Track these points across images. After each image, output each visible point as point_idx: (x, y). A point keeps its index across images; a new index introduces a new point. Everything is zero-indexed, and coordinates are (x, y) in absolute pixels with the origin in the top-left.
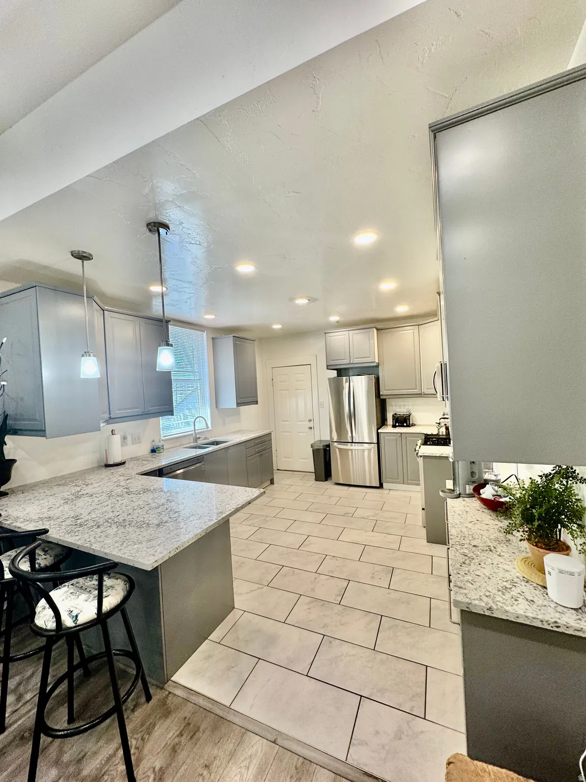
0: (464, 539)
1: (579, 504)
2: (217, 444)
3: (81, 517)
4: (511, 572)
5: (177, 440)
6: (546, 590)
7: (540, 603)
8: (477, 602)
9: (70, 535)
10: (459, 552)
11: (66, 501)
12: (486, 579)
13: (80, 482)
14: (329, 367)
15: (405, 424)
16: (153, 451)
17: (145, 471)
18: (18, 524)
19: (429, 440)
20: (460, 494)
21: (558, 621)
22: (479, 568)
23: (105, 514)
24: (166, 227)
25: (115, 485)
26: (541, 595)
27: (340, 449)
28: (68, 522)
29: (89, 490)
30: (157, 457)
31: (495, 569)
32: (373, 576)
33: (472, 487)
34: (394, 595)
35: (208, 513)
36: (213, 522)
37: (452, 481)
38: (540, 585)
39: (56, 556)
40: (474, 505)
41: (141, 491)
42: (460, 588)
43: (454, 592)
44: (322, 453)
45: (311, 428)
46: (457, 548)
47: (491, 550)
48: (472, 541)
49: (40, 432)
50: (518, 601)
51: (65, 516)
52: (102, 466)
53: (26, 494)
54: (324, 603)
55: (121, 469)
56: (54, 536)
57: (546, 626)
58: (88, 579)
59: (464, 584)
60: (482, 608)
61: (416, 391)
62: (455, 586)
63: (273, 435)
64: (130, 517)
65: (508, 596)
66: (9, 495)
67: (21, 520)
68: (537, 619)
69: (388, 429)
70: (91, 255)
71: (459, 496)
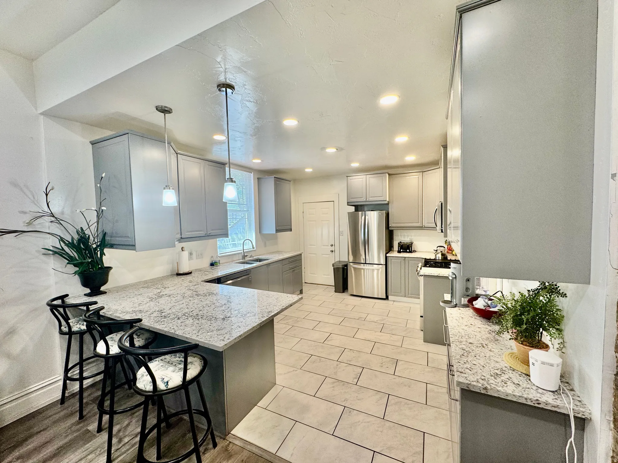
0: (462, 338)
1: (559, 313)
2: (260, 262)
3: (164, 311)
4: (500, 363)
5: (230, 257)
6: (529, 378)
7: (525, 385)
8: (475, 383)
9: (158, 324)
10: (459, 347)
11: (151, 299)
12: (482, 368)
13: (160, 286)
14: (349, 204)
15: (408, 251)
16: (212, 264)
17: (208, 279)
18: (118, 315)
19: (428, 263)
20: (456, 304)
21: (539, 399)
22: (475, 359)
23: (182, 310)
24: (232, 87)
25: (186, 289)
26: (525, 381)
27: (355, 268)
28: (155, 314)
29: (167, 292)
30: (215, 270)
31: (488, 361)
32: (382, 365)
33: (466, 300)
34: (398, 380)
35: (261, 312)
36: (265, 318)
37: (450, 295)
38: (524, 374)
39: (146, 339)
40: (467, 313)
41: (207, 294)
42: (461, 372)
43: (457, 376)
44: (341, 270)
45: (333, 251)
46: (457, 344)
47: (483, 347)
48: (468, 340)
49: (131, 246)
50: (506, 383)
51: (152, 310)
52: (175, 275)
53: (120, 293)
54: (344, 384)
55: (189, 277)
56: (146, 324)
57: (529, 403)
58: (173, 356)
59: (464, 370)
60: (479, 388)
61: (419, 225)
62: (457, 371)
63: (303, 255)
64: (201, 312)
65: (499, 380)
66: (107, 294)
67: (120, 312)
68: (523, 397)
69: (394, 254)
70: (171, 110)
71: (456, 306)
